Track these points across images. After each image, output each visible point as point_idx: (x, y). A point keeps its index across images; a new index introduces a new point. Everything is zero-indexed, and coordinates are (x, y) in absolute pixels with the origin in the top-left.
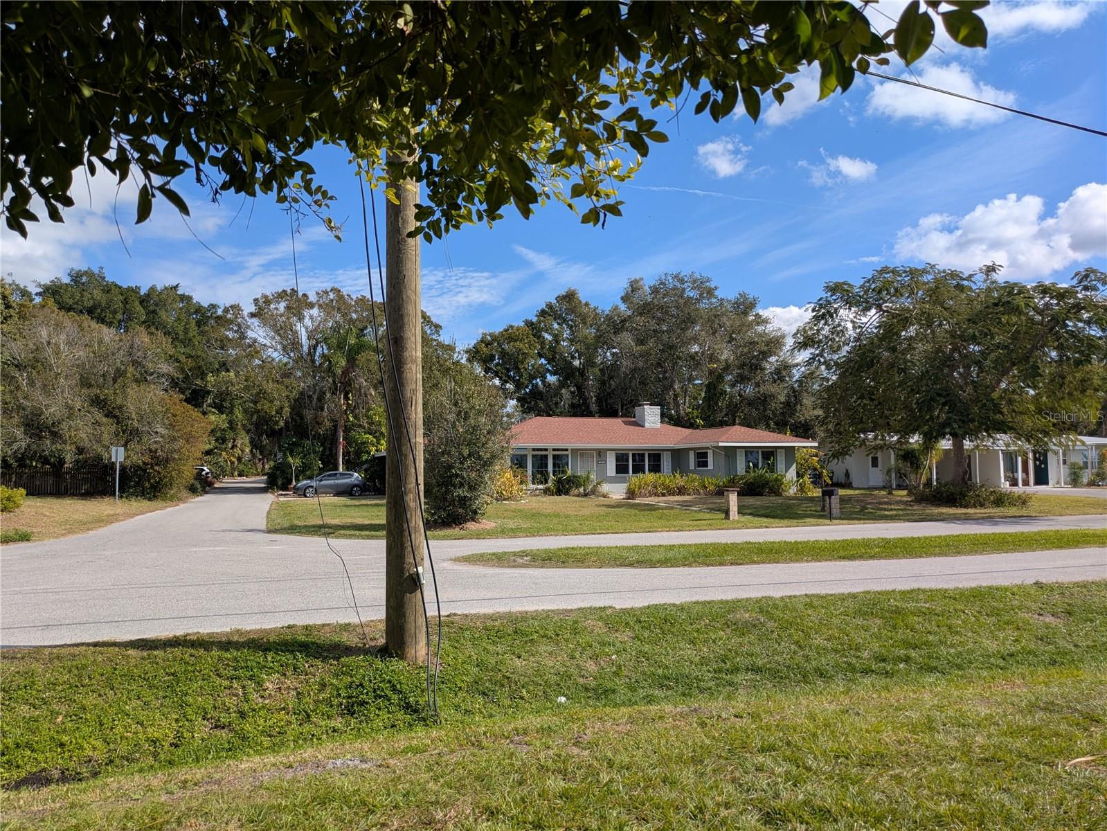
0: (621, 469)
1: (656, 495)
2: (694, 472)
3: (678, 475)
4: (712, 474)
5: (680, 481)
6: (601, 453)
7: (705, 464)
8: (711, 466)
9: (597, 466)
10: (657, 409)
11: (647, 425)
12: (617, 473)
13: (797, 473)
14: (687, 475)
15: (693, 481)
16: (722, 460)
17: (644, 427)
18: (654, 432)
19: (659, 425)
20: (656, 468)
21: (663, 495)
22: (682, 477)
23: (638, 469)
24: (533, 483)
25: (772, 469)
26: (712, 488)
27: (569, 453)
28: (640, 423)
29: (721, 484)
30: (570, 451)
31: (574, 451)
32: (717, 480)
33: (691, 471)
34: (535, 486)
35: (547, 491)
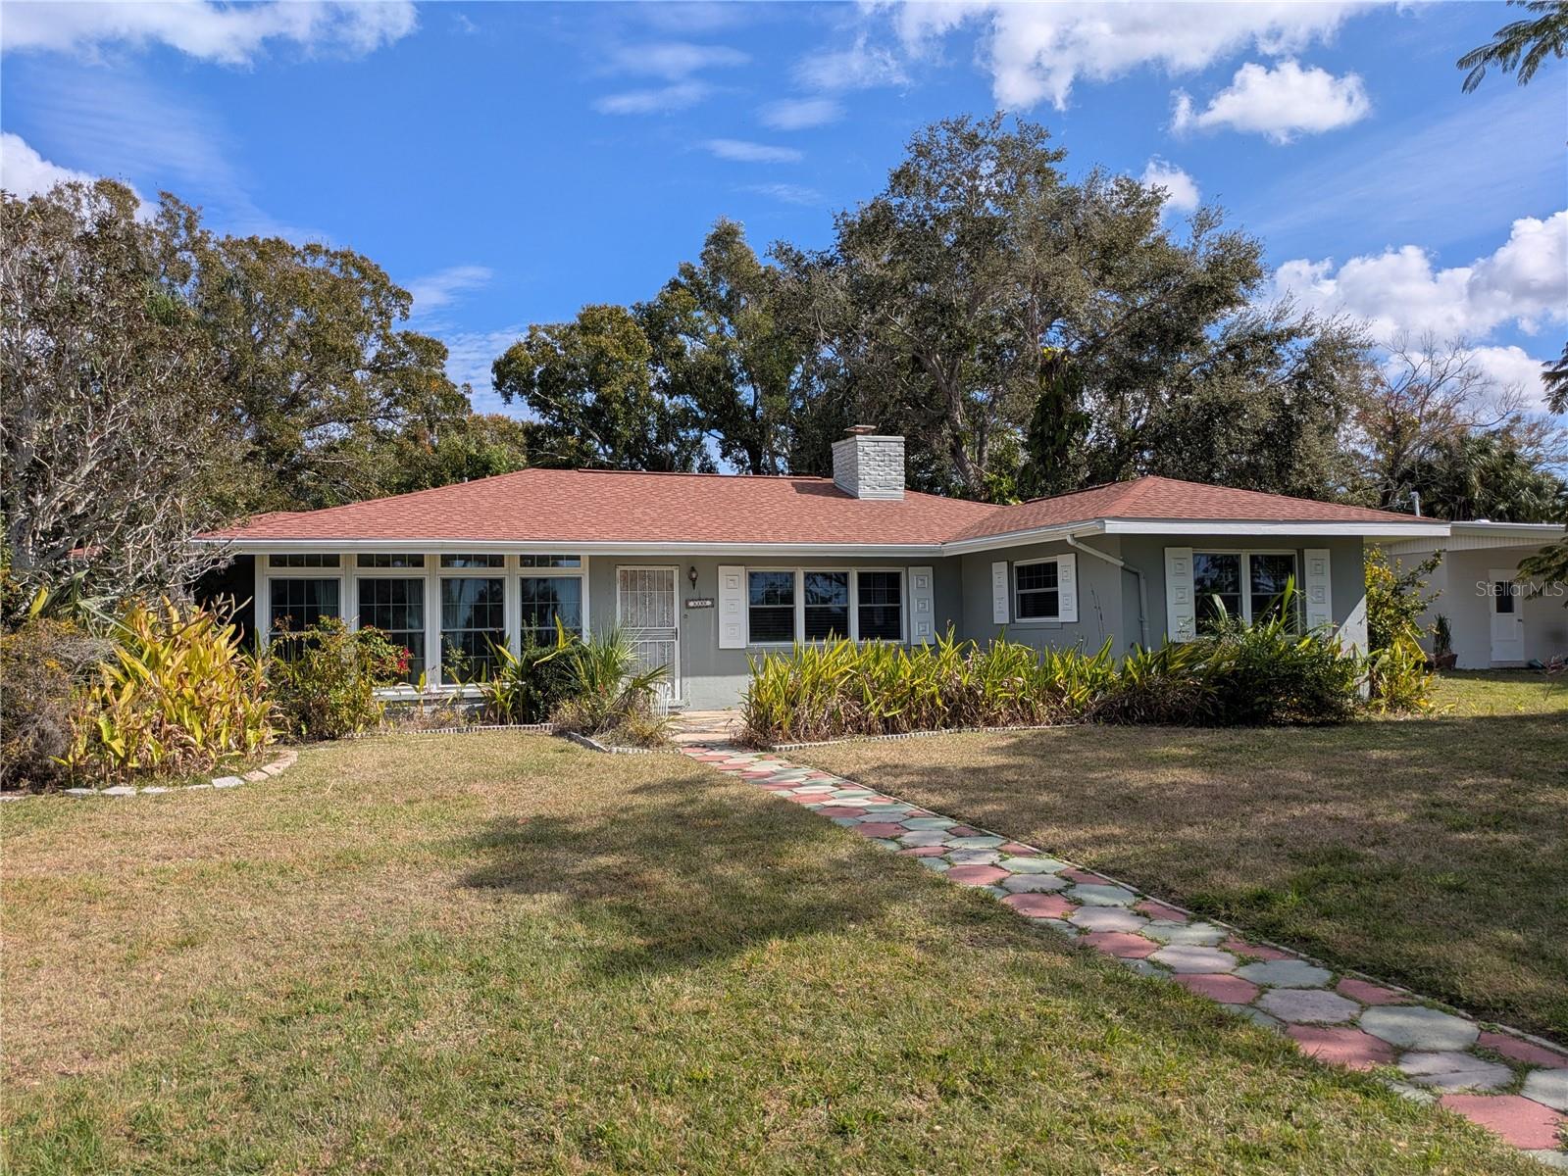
0: (769, 622)
1: (862, 727)
2: (1009, 633)
3: (949, 650)
4: (1074, 639)
5: (955, 669)
6: (698, 573)
7: (1047, 605)
8: (1067, 611)
9: (684, 617)
10: (895, 445)
11: (864, 491)
12: (751, 641)
13: (1371, 632)
14: (985, 648)
15: (1008, 668)
16: (1113, 588)
17: (853, 496)
18: (885, 511)
19: (901, 493)
20: (883, 623)
21: (890, 727)
22: (964, 654)
23: (825, 623)
24: (446, 679)
25: (1291, 617)
26: (1080, 693)
27: (583, 571)
28: (845, 486)
29: (1114, 676)
30: (585, 564)
31: (603, 566)
32: (1100, 662)
33: (999, 632)
34: (453, 691)
35: (488, 713)
